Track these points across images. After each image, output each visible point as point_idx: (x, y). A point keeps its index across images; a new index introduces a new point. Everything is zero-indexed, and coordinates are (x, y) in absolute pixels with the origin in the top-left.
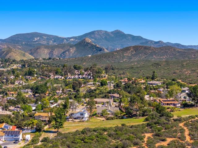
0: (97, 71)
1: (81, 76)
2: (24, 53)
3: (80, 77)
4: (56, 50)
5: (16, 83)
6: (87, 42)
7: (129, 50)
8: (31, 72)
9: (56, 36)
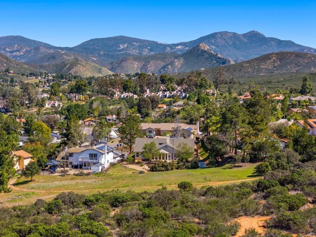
0: (198, 82)
1: (168, 92)
2: (100, 67)
3: (166, 96)
4: (151, 62)
5: (47, 106)
6: (202, 50)
7: (270, 59)
8: (79, 86)
9: (154, 42)
